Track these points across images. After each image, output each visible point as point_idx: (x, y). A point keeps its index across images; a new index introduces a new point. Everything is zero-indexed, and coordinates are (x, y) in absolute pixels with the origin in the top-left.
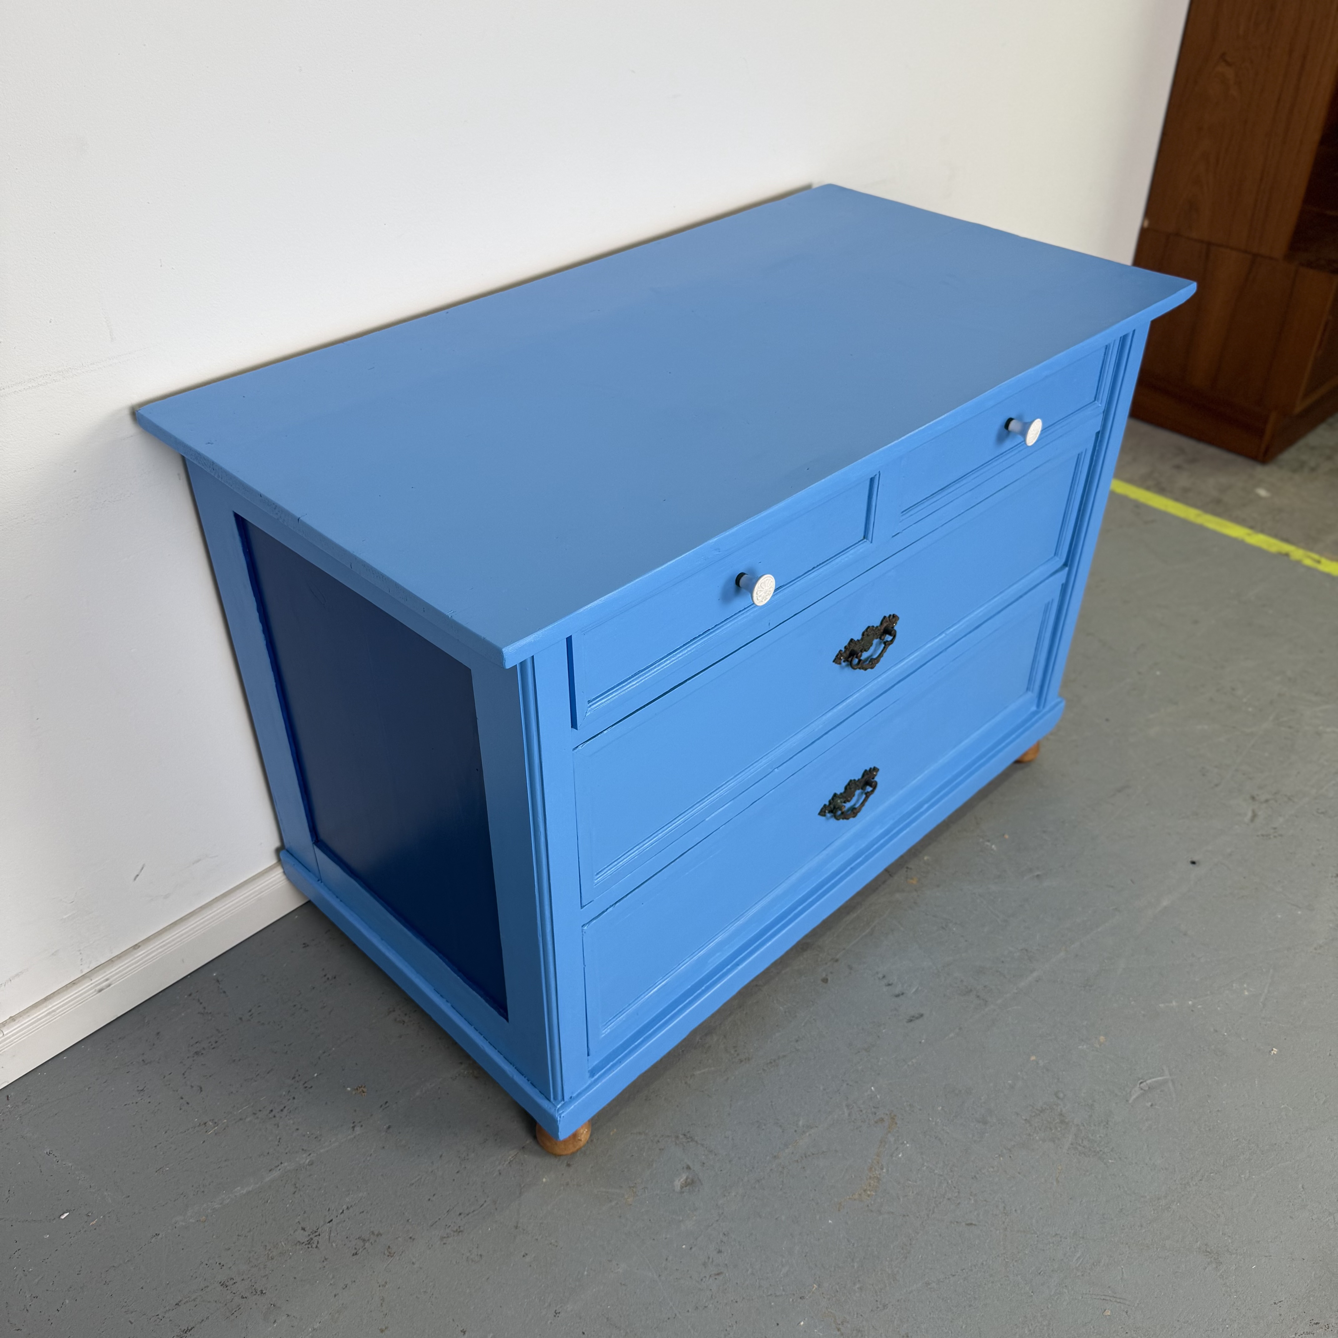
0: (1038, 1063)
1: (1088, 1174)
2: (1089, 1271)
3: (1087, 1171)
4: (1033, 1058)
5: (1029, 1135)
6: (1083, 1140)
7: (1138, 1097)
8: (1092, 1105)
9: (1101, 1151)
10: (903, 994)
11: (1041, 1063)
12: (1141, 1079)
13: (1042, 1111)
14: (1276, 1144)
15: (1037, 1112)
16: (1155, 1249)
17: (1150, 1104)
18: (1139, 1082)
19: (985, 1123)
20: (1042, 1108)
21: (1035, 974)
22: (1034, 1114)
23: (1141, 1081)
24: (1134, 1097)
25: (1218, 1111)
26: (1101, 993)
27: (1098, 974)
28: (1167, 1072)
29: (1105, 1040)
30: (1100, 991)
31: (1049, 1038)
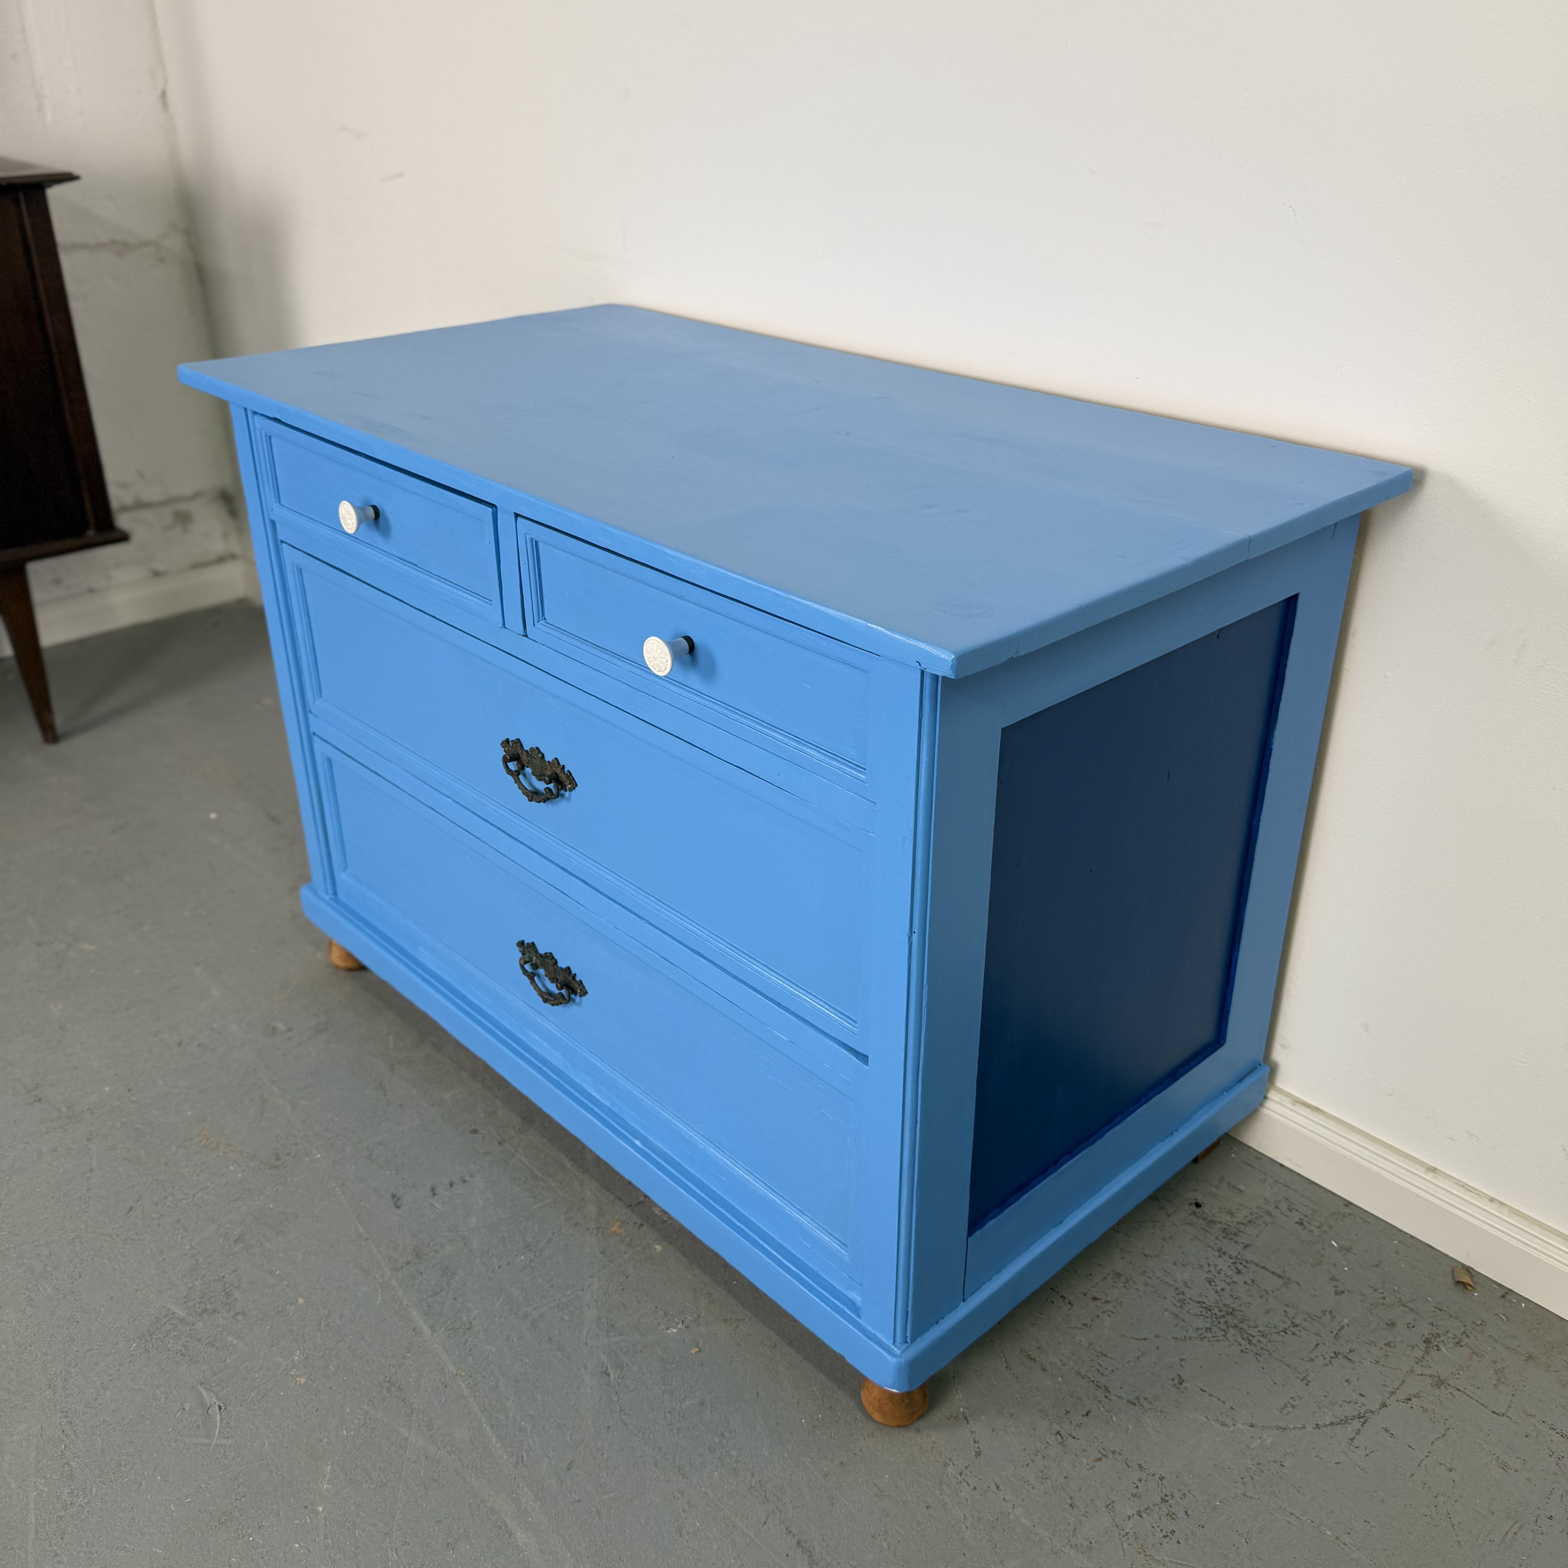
0: (292, 1304)
1: (131, 1320)
2: (27, 1294)
3: (134, 1320)
4: (301, 1301)
5: (204, 1277)
6: (173, 1324)
7: (202, 1397)
8: (213, 1345)
9: (151, 1339)
10: (434, 1194)
11: (291, 1309)
12: (225, 1409)
13: (228, 1295)
14: (62, 1539)
15: (228, 1290)
16: (13, 1359)
17: (187, 1409)
18: (222, 1405)
19: (236, 1241)
20: (231, 1295)
21: (425, 1329)
22: (227, 1286)
23: (223, 1408)
24: (204, 1393)
25: (141, 1484)
26: (372, 1398)
27: (404, 1403)
28: (222, 1441)
29: (298, 1383)
30: (374, 1398)
31: (323, 1322)
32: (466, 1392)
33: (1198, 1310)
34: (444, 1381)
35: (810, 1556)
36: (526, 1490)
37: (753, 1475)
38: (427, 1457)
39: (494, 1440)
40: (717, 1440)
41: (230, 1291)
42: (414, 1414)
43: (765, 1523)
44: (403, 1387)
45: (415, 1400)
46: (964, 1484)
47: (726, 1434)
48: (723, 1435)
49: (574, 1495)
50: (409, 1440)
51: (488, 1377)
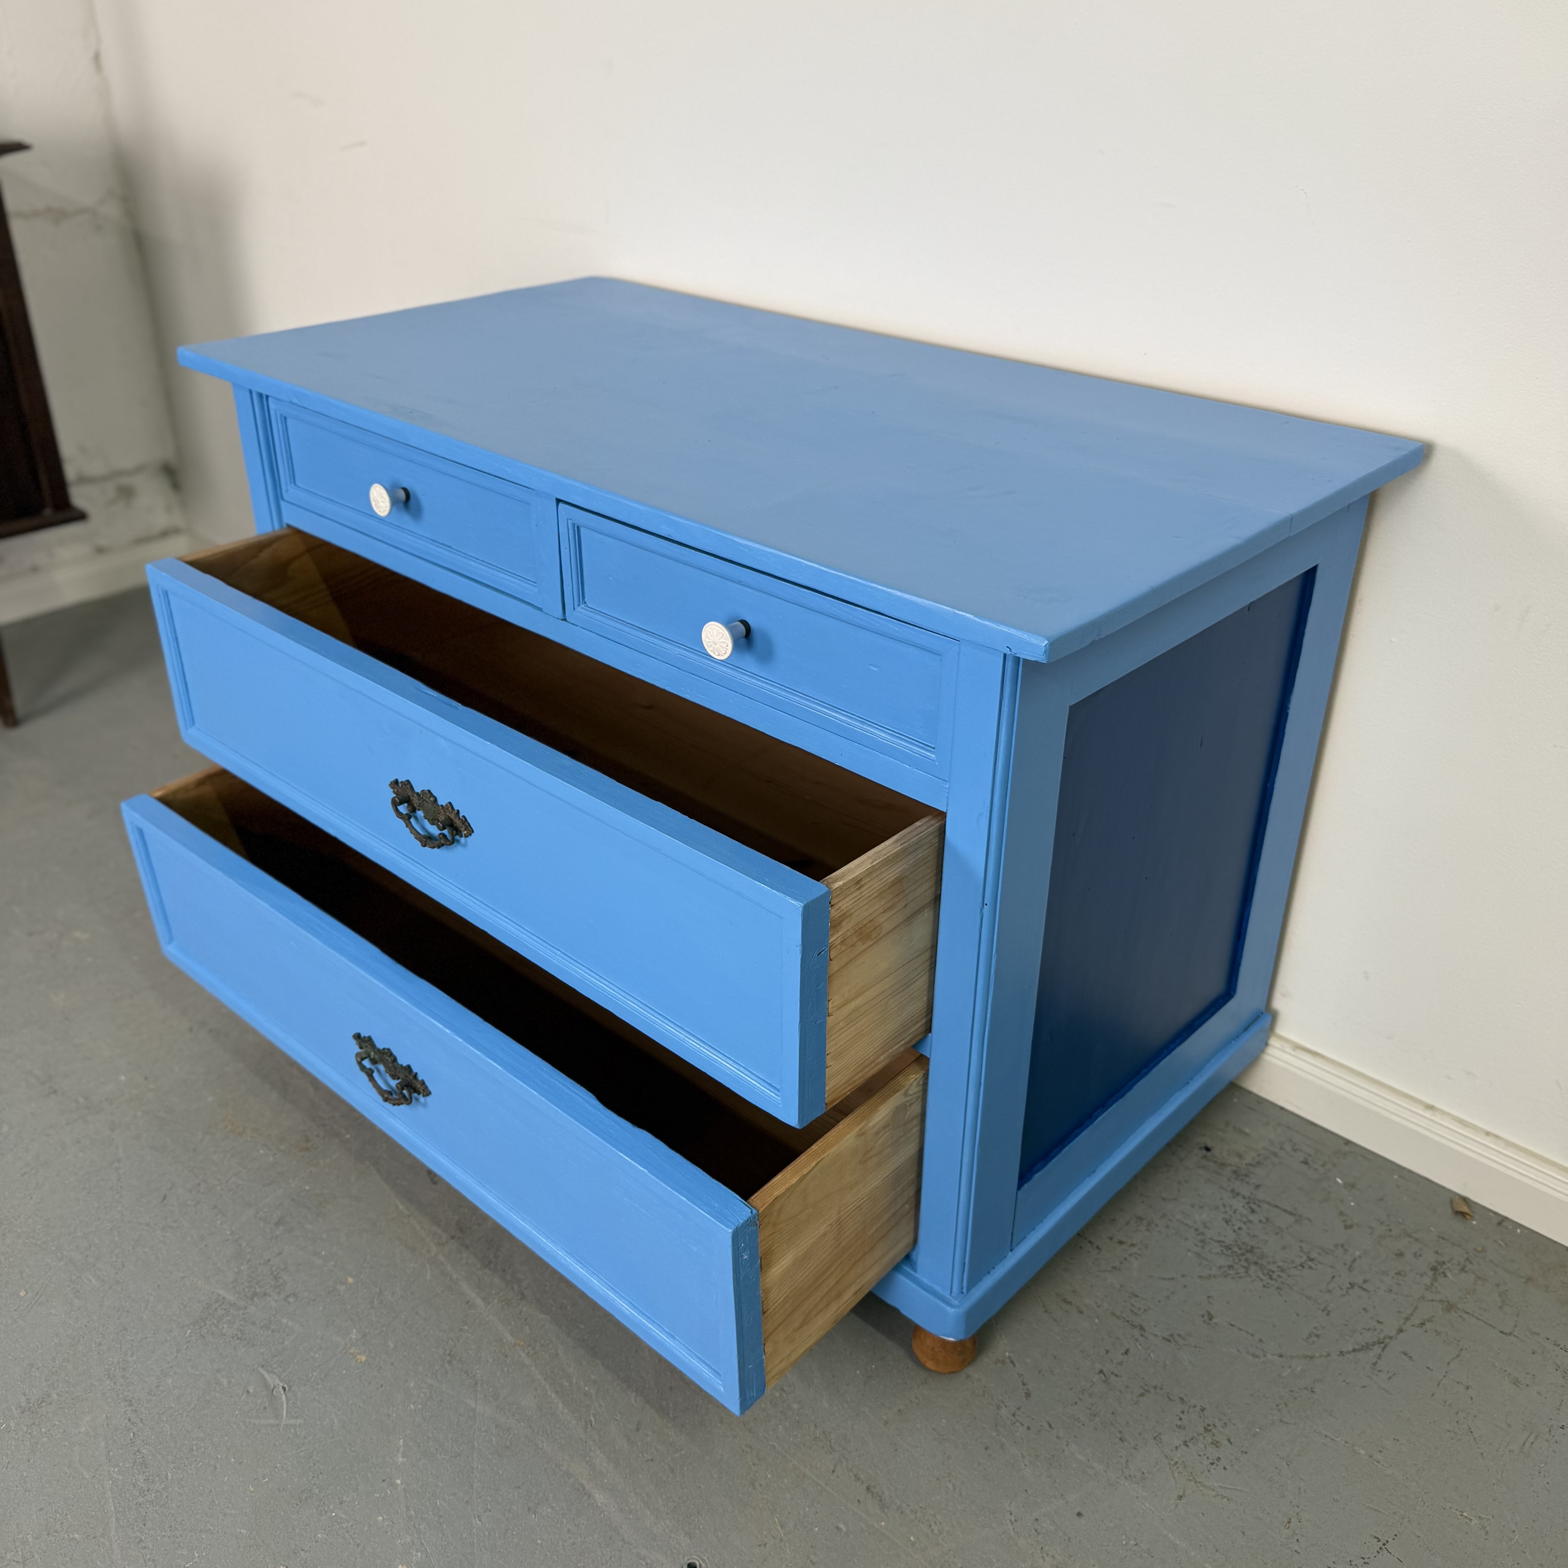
0: (342, 1283)
1: (182, 1307)
2: (72, 1286)
3: (185, 1307)
4: (350, 1280)
5: (249, 1261)
6: (225, 1309)
7: (265, 1379)
8: (268, 1328)
9: (205, 1325)
11: (342, 1288)
12: (290, 1389)
13: (276, 1278)
14: (145, 1525)
15: (275, 1273)
16: (68, 1351)
17: (251, 1391)
18: (286, 1386)
19: (277, 1224)
20: (280, 1278)
21: (479, 1301)
22: (274, 1269)
23: (287, 1389)
24: (266, 1376)
25: (216, 1468)
26: (434, 1372)
27: (468, 1375)
28: (292, 1421)
29: (359, 1361)
30: (437, 1371)
31: (375, 1300)
32: (527, 1361)
33: (1218, 1250)
34: (503, 1351)
35: (880, 1500)
36: (598, 1452)
37: (816, 1427)
38: (496, 1426)
39: (561, 1406)
40: (777, 1395)
41: (278, 1273)
42: (479, 1385)
43: (833, 1472)
44: (464, 1360)
45: (478, 1372)
46: (1018, 1424)
47: (785, 1388)
48: (783, 1389)
49: (645, 1455)
50: (477, 1411)
51: (547, 1345)
